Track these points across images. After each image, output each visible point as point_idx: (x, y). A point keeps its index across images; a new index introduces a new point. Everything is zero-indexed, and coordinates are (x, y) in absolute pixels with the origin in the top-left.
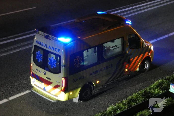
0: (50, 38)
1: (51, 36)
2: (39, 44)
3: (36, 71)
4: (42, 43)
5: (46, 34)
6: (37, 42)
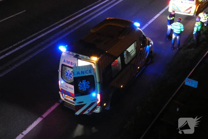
0: (80, 57)
1: (80, 55)
2: (68, 63)
3: (67, 88)
4: (71, 62)
5: (75, 54)
6: (64, 61)
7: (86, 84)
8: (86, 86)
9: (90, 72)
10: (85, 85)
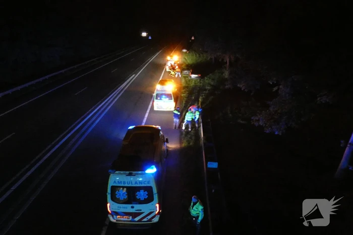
5: (128, 172)
6: (115, 182)
7: (144, 194)
8: (144, 196)
9: (148, 183)
10: (142, 194)
